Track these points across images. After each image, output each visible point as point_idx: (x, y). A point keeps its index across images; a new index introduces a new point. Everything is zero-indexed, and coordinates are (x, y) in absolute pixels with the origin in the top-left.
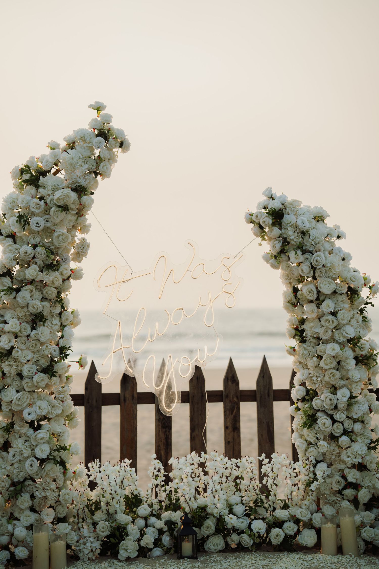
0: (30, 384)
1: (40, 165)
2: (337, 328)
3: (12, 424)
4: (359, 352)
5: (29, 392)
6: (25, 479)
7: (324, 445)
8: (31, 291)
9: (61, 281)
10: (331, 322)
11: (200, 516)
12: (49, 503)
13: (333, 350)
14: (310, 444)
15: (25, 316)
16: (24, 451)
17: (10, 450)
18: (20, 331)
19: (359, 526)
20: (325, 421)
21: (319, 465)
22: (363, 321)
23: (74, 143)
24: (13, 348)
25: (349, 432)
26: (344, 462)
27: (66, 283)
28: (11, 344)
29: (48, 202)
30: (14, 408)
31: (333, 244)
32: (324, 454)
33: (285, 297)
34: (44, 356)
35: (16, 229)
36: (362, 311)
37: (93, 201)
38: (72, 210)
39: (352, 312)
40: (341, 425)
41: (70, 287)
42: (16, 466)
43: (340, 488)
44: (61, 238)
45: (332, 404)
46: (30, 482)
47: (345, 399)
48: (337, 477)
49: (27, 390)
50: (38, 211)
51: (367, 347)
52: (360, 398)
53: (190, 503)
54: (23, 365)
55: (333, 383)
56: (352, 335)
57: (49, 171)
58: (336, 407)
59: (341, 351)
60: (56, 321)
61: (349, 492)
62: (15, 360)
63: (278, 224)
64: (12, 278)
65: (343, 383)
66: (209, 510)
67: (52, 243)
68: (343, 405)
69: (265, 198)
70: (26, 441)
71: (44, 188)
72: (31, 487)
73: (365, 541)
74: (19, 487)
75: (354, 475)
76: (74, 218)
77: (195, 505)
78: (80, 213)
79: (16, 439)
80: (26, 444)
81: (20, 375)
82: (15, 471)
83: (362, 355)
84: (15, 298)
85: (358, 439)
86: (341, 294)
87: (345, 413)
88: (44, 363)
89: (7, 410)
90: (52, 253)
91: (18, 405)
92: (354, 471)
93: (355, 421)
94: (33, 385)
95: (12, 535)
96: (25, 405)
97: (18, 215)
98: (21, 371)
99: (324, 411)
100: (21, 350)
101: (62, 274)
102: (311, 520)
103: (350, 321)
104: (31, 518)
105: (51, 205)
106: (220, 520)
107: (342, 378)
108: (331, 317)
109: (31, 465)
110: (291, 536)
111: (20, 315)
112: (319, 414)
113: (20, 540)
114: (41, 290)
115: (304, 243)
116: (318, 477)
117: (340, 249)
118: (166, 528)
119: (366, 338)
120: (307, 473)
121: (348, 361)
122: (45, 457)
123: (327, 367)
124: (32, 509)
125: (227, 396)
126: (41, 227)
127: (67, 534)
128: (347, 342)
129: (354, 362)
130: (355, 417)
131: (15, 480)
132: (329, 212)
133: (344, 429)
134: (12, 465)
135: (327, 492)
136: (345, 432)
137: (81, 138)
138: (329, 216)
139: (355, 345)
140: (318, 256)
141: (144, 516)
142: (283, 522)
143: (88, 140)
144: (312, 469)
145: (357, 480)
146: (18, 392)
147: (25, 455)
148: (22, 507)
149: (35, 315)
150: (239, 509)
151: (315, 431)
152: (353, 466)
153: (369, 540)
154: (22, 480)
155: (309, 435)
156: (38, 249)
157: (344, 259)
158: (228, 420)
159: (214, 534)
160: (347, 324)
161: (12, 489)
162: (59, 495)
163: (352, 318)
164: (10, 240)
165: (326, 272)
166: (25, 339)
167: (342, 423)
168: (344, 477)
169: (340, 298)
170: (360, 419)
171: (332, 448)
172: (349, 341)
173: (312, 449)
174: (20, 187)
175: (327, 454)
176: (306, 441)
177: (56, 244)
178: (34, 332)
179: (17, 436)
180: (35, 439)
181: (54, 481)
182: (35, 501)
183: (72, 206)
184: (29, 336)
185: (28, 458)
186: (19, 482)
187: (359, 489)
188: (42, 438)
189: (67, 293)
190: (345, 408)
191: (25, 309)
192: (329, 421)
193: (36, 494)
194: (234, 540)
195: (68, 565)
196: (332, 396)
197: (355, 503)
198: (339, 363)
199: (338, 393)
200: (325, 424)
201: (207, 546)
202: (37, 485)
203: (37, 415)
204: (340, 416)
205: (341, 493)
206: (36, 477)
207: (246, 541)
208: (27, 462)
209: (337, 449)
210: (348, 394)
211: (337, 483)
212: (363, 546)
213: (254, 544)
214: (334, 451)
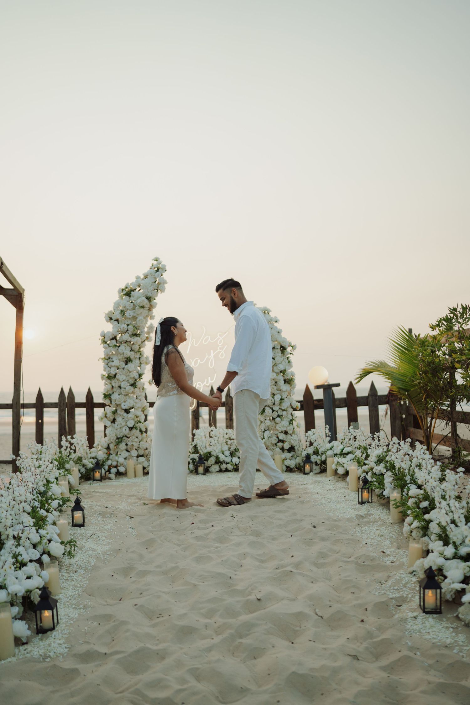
0: (124, 391)
1: (131, 286)
3: (116, 411)
4: (286, 377)
5: (124, 395)
7: (268, 423)
8: (125, 347)
9: (141, 342)
11: (207, 456)
12: (135, 448)
13: (273, 376)
14: (262, 422)
15: (123, 358)
16: (122, 423)
17: (116, 422)
18: (120, 365)
19: (284, 460)
20: (269, 410)
21: (266, 432)
22: (288, 363)
23: (147, 276)
24: (116, 374)
25: (280, 416)
26: (277, 430)
27: (143, 343)
28: (115, 372)
29: (135, 304)
30: (118, 403)
31: (273, 325)
32: (268, 427)
34: (131, 378)
35: (118, 316)
36: (288, 358)
37: (156, 304)
38: (146, 308)
39: (283, 358)
40: (276, 412)
41: (145, 345)
42: (119, 430)
43: (276, 442)
44: (140, 321)
45: (272, 403)
46: (125, 438)
47: (279, 400)
48: (275, 437)
49: (123, 394)
50: (130, 308)
51: (290, 374)
52: (286, 400)
53: (203, 450)
54: (121, 382)
55: (273, 392)
56: (282, 369)
57: (135, 289)
58: (274, 404)
59: (277, 377)
60: (138, 361)
61: (280, 444)
62: (118, 380)
64: (117, 341)
65: (278, 392)
66: (212, 453)
67: (136, 324)
68: (277, 403)
70: (123, 418)
71: (133, 297)
72: (126, 440)
73: (286, 466)
74: (120, 440)
75: (282, 436)
76: (147, 312)
77: (205, 451)
78: (150, 309)
79: (118, 417)
80: (123, 420)
81: (120, 387)
82: (118, 433)
83: (287, 379)
84: (118, 350)
85: (285, 419)
86: (277, 349)
87: (279, 406)
88: (132, 382)
89: (114, 404)
90: (136, 328)
91: (119, 401)
92: (282, 434)
93: (283, 410)
94: (126, 392)
95: (118, 462)
96: (122, 401)
97: (120, 310)
98: (120, 385)
99: (268, 406)
100: (120, 375)
101: (141, 339)
103: (282, 362)
104: (127, 454)
105: (136, 305)
106: (217, 458)
107: (277, 390)
109: (126, 430)
111: (120, 358)
112: (266, 408)
113: (121, 463)
114: (130, 346)
116: (265, 437)
117: (276, 327)
118: (191, 461)
119: (290, 371)
120: (260, 436)
121: (280, 381)
122: (132, 426)
124: (127, 450)
125: (227, 404)
126: (131, 316)
127: (143, 462)
129: (283, 382)
130: (283, 408)
131: (119, 437)
132: (271, 309)
133: (278, 414)
134: (117, 430)
135: (270, 445)
136: (278, 416)
137: (150, 274)
138: (271, 311)
139: (284, 374)
143: (154, 274)
144: (262, 434)
145: (284, 438)
146: (119, 395)
147: (123, 425)
148: (122, 449)
149: (127, 358)
150: (227, 453)
151: (264, 416)
152: (282, 432)
153: (288, 465)
154: (122, 436)
155: (262, 418)
156: (129, 326)
157: (279, 332)
158: (228, 415)
159: (214, 464)
160: (280, 363)
161: (117, 440)
162: (139, 445)
163: (283, 361)
164: (116, 322)
166: (122, 369)
168: (278, 437)
169: (276, 351)
171: (272, 424)
172: (281, 372)
173: (263, 424)
174: (121, 297)
175: (270, 426)
177: (138, 324)
178: (127, 366)
179: (119, 416)
180: (127, 418)
181: (137, 438)
182: (128, 446)
183: (146, 306)
184: (123, 368)
185: (124, 426)
186: (120, 438)
187: (285, 443)
188: (130, 418)
189: (144, 348)
190: (279, 404)
191: (122, 355)
192: (271, 411)
193: (129, 443)
194: (224, 466)
195: (144, 476)
196: (272, 399)
197: (283, 449)
198: (276, 382)
199: (275, 397)
200: (268, 412)
201: (210, 469)
202: (129, 439)
203: (128, 406)
204: (276, 408)
205: (276, 445)
206: (128, 436)
207: (230, 467)
208: (124, 429)
209: (274, 424)
210: (280, 397)
211: (274, 440)
212: (285, 468)
213: (233, 468)
214: (273, 425)
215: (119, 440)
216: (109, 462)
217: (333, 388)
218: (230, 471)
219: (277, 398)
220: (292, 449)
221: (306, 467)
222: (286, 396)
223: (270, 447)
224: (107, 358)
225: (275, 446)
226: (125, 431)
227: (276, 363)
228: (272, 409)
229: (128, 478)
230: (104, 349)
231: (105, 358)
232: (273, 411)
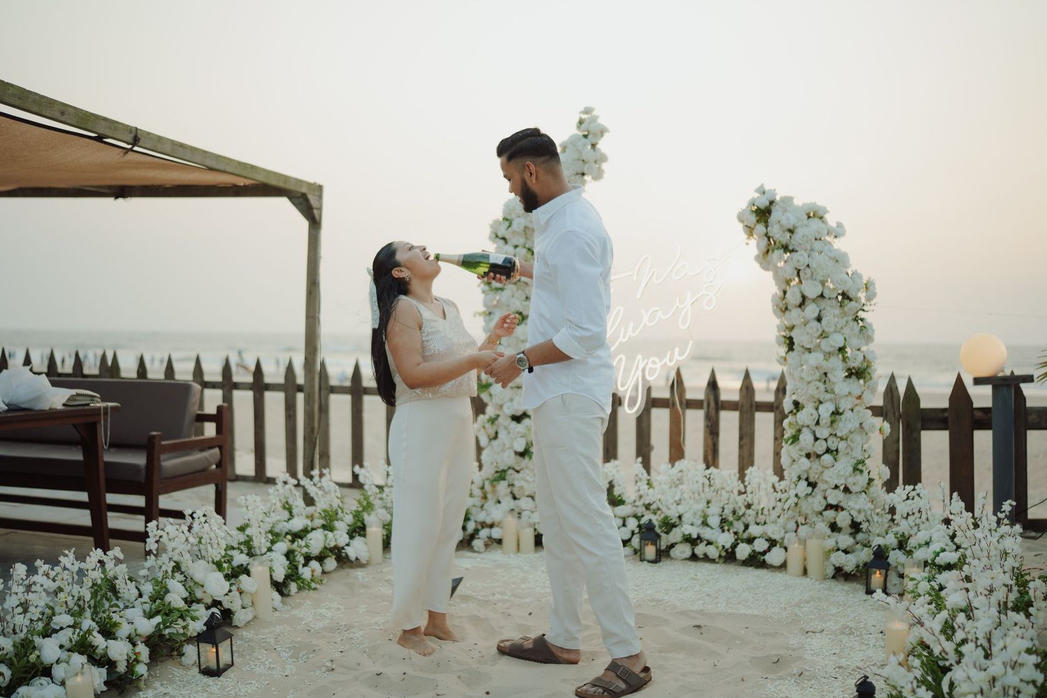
2: (824, 336)
4: (852, 364)
6: (509, 468)
7: (806, 463)
10: (815, 330)
11: (668, 522)
12: (527, 493)
14: (794, 461)
16: (506, 442)
19: (830, 550)
20: (807, 437)
22: (861, 330)
25: (832, 451)
26: (827, 482)
30: (499, 402)
31: (829, 244)
33: (772, 301)
36: (858, 320)
39: (845, 319)
40: (824, 442)
43: (821, 508)
45: (814, 419)
46: (511, 471)
47: (830, 414)
48: (819, 497)
52: (848, 414)
55: (817, 396)
56: (840, 345)
58: (818, 423)
59: (825, 361)
61: (830, 514)
63: (765, 222)
65: (828, 396)
68: (824, 422)
69: (756, 195)
72: (512, 476)
73: (834, 565)
74: (503, 475)
75: (835, 496)
79: (501, 430)
82: (499, 461)
83: (854, 368)
85: (843, 458)
86: (830, 299)
87: (829, 429)
89: (495, 403)
91: (501, 399)
92: (837, 493)
93: (842, 439)
95: (492, 517)
96: (506, 400)
99: (807, 426)
102: (783, 539)
104: (512, 503)
107: (828, 392)
108: (816, 323)
109: (511, 457)
110: (760, 553)
112: (804, 430)
113: (500, 521)
114: (524, 291)
115: (790, 242)
117: (835, 250)
118: (637, 530)
121: (836, 373)
122: (521, 449)
123: (809, 379)
124: (512, 496)
125: (708, 405)
128: (837, 352)
129: (844, 375)
130: (839, 435)
131: (500, 469)
132: (828, 209)
133: (828, 447)
136: (828, 451)
138: (828, 212)
139: (844, 356)
140: (800, 255)
141: (623, 516)
142: (754, 538)
143: (577, 142)
145: (839, 502)
147: (507, 446)
148: (502, 493)
150: (714, 521)
152: (836, 488)
153: (837, 565)
154: (505, 468)
155: (792, 451)
157: (836, 260)
159: (681, 542)
160: (835, 332)
163: (845, 326)
164: (502, 241)
165: (812, 274)
167: (826, 440)
168: (825, 498)
169: (827, 303)
170: (844, 437)
171: (814, 467)
172: (842, 350)
173: (795, 466)
175: (810, 472)
176: (791, 458)
179: (502, 427)
180: (514, 434)
182: (515, 489)
185: (508, 449)
186: (503, 471)
187: (840, 510)
188: (519, 433)
190: (829, 424)
192: (812, 438)
193: (516, 483)
194: (700, 549)
195: (536, 551)
196: (814, 412)
197: (834, 527)
198: (826, 374)
199: (821, 408)
200: (805, 440)
201: (673, 552)
202: (517, 475)
203: (516, 411)
204: (823, 432)
205: (821, 514)
206: (517, 468)
207: (713, 552)
208: (506, 454)
209: (820, 469)
210: (832, 408)
211: (817, 502)
212: (831, 571)
213: (720, 556)
214: (817, 469)
215: (501, 475)
216: (481, 517)
217: (1023, 386)
218: (713, 561)
219: (826, 410)
220: (855, 527)
221: (873, 577)
222: (850, 407)
223: (810, 516)
224: (487, 313)
225: (819, 516)
226: (509, 459)
227: (823, 331)
228: (814, 433)
229: (503, 553)
230: (482, 296)
231: (484, 313)
232: (816, 439)
